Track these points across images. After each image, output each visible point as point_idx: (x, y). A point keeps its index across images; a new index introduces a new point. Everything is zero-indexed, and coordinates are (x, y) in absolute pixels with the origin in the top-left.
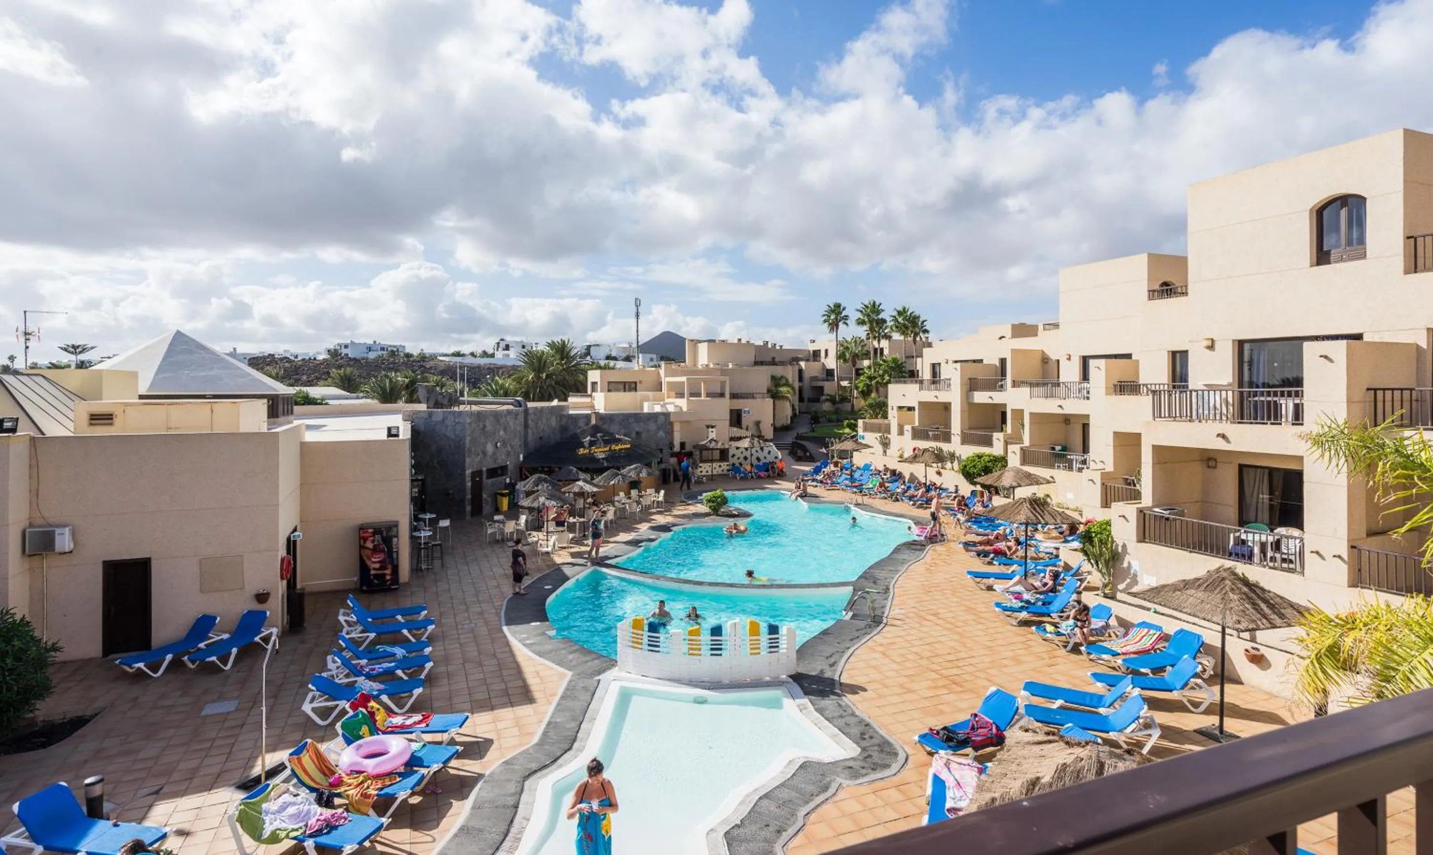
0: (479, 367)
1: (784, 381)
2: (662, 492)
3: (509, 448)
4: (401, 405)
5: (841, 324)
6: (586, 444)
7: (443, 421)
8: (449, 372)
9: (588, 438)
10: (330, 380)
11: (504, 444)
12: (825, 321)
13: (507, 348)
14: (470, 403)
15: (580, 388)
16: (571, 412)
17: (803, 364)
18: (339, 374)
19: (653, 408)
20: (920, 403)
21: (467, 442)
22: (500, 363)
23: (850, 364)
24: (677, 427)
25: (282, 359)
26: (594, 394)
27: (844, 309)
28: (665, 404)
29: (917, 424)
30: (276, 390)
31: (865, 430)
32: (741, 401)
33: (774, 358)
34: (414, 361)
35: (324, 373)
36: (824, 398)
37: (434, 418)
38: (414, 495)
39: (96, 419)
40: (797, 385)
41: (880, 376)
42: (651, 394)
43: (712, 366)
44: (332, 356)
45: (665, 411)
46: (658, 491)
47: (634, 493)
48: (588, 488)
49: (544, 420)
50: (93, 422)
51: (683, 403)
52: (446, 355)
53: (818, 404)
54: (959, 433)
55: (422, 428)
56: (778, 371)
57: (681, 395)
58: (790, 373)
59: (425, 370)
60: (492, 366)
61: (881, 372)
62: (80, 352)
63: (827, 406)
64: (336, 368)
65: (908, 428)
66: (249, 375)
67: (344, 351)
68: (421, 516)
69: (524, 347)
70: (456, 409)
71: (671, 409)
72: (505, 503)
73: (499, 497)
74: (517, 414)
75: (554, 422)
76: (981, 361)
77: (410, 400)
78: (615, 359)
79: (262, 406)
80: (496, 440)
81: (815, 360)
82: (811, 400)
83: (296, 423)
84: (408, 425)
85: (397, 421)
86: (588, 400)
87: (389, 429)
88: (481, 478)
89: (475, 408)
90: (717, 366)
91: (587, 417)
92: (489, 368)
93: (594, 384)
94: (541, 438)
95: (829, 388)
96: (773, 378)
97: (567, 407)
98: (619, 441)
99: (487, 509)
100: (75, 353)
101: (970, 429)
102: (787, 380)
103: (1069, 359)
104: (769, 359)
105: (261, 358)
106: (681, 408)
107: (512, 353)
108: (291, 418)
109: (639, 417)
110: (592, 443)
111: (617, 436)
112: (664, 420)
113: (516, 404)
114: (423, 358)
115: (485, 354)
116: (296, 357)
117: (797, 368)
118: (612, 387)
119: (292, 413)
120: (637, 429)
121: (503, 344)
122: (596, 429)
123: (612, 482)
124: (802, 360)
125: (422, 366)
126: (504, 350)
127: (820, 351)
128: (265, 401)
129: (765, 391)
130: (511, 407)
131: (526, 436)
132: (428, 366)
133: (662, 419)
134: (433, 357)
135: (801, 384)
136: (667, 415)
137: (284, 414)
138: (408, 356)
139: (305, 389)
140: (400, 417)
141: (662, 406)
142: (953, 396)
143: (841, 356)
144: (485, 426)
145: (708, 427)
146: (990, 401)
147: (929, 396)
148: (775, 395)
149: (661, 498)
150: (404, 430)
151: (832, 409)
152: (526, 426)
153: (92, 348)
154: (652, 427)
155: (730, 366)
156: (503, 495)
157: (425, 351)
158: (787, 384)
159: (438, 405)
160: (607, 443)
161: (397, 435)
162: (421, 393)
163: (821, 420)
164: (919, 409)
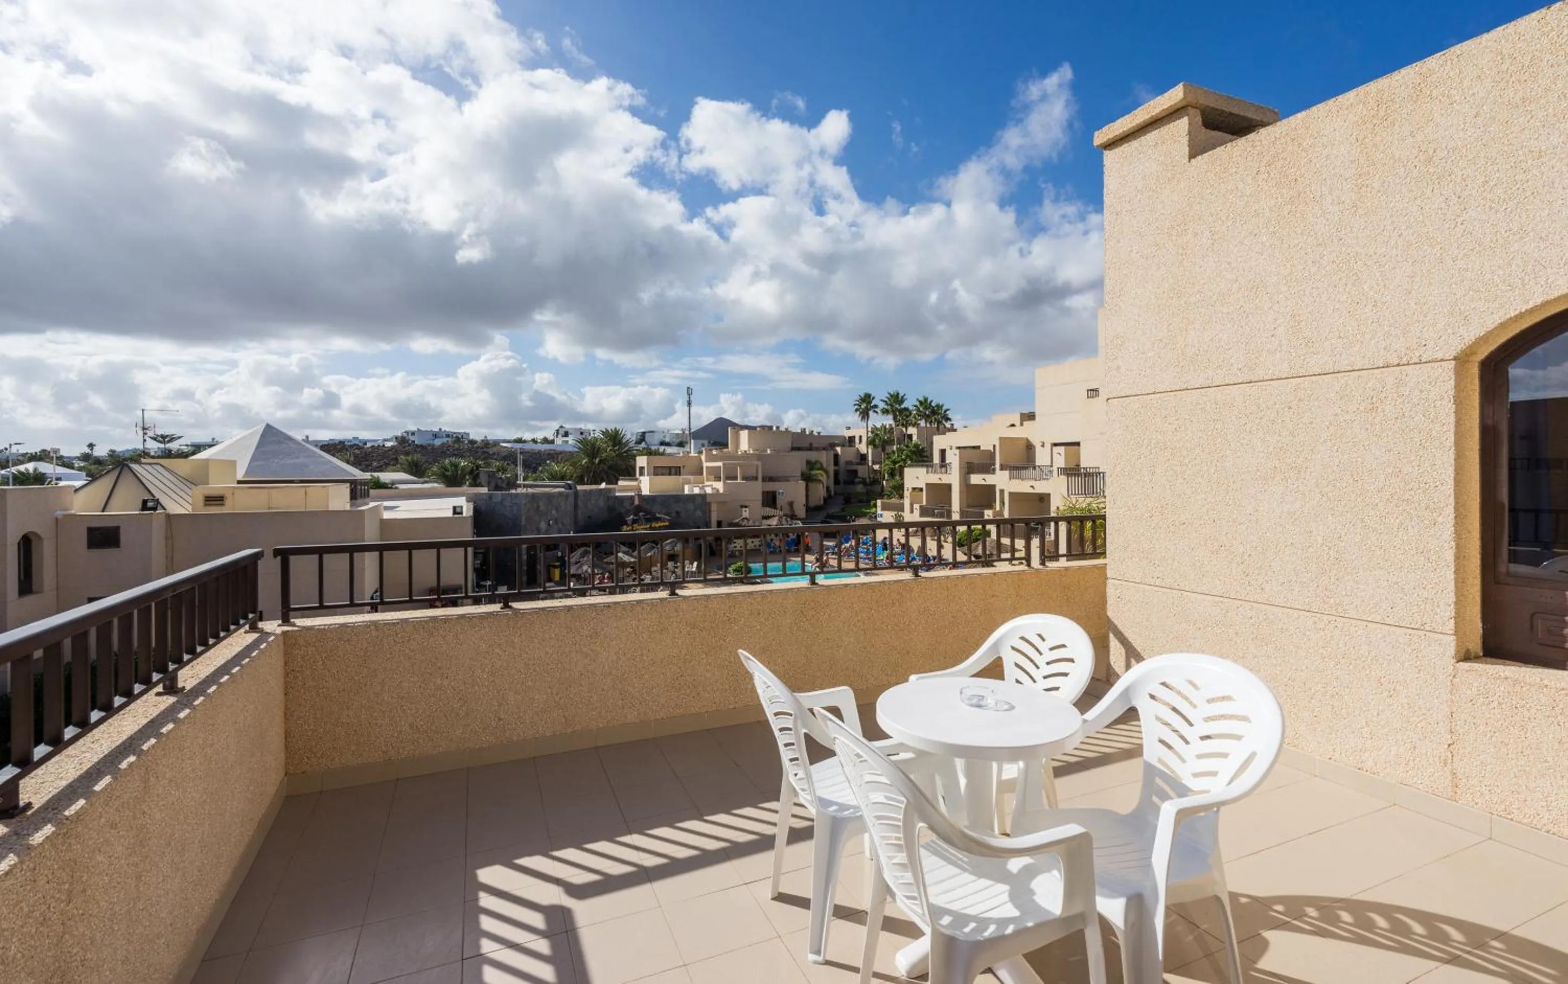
0: (539, 452)
1: (818, 466)
2: (695, 564)
3: (561, 526)
4: (465, 488)
5: (871, 413)
6: (629, 523)
7: (502, 501)
8: (510, 457)
9: (632, 517)
10: (399, 466)
11: (556, 521)
12: (857, 410)
13: (566, 434)
14: (525, 486)
15: (629, 472)
16: (617, 494)
17: (839, 449)
18: (407, 460)
19: (693, 491)
20: (927, 484)
21: (523, 520)
22: (559, 449)
23: (880, 449)
24: (714, 507)
25: (351, 446)
26: (642, 478)
27: (873, 398)
28: (704, 486)
29: (924, 503)
30: (354, 476)
31: (883, 509)
32: (776, 483)
33: (811, 444)
34: (477, 448)
35: (392, 459)
36: (857, 480)
37: (495, 500)
38: (476, 566)
39: (211, 500)
40: (832, 469)
41: (902, 460)
42: (692, 478)
43: (751, 452)
44: (399, 443)
45: (702, 492)
46: (692, 563)
47: (670, 564)
48: (626, 558)
49: (593, 502)
50: (208, 503)
51: (719, 486)
52: (509, 442)
53: (851, 486)
54: (958, 510)
55: (483, 508)
56: (813, 456)
57: (718, 479)
58: (824, 458)
59: (487, 457)
60: (552, 452)
61: (903, 457)
62: (169, 442)
63: (860, 488)
64: (403, 454)
65: (917, 506)
66: (330, 462)
67: (412, 438)
68: (483, 583)
69: (582, 433)
70: (513, 491)
71: (709, 490)
72: (557, 573)
73: (552, 569)
74: (567, 496)
75: (602, 503)
76: (979, 447)
77: (475, 484)
78: (668, 444)
79: (345, 489)
80: (549, 518)
81: (850, 446)
82: (846, 483)
83: (372, 504)
84: (471, 505)
85: (461, 501)
86: (634, 483)
87: (455, 508)
88: (536, 551)
89: (530, 490)
90: (757, 452)
91: (632, 498)
92: (549, 454)
93: (642, 468)
94: (589, 517)
95: (862, 471)
96: (808, 462)
97: (614, 490)
98: (658, 519)
99: (542, 577)
100: (164, 442)
101: (968, 506)
102: (821, 464)
103: (1043, 446)
104: (807, 445)
105: (333, 445)
106: (718, 490)
107: (571, 440)
108: (367, 500)
109: (680, 499)
110: (634, 521)
111: (658, 515)
112: (702, 501)
113: (567, 486)
114: (486, 444)
115: (545, 441)
116: (365, 444)
117: (832, 453)
118: (657, 471)
119: (368, 496)
120: (677, 509)
121: (562, 432)
122: (638, 509)
123: (649, 554)
124: (838, 445)
125: (486, 452)
126: (563, 436)
127: (854, 437)
128: (348, 485)
129: (800, 475)
130: (563, 490)
131: (576, 516)
132: (491, 452)
133: (699, 501)
134: (496, 443)
135: (836, 468)
136: (703, 496)
137: (361, 497)
138: (473, 442)
139: (375, 474)
140: (464, 498)
141: (700, 488)
142: (953, 478)
143: (871, 442)
144: (538, 507)
145: (742, 507)
146: (983, 483)
147: (934, 478)
148: (807, 478)
149: (694, 569)
150: (468, 509)
151: (864, 491)
152: (576, 506)
153: (180, 437)
154: (691, 506)
155: (769, 452)
156: (555, 567)
157: (489, 438)
158: (821, 468)
159: (497, 488)
160: (648, 521)
161: (461, 513)
162: (483, 478)
163: (852, 500)
164: (927, 490)
